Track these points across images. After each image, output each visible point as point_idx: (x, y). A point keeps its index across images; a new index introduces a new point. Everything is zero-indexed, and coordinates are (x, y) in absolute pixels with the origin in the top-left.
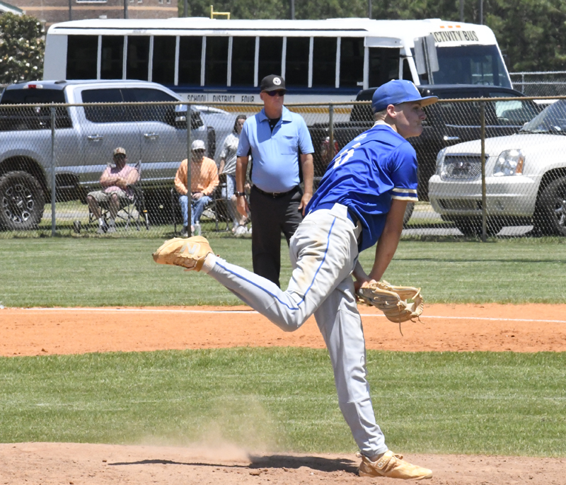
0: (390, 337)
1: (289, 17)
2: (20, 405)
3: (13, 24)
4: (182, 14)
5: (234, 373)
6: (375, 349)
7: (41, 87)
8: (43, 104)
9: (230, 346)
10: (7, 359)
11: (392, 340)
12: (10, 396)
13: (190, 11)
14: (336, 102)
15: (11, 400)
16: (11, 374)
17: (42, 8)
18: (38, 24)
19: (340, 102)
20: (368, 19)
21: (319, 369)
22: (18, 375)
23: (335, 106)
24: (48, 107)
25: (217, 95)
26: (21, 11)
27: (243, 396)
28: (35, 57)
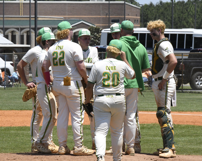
0: (197, 121)
1: (172, 28)
2: (90, 139)
3: (93, 29)
4: (141, 27)
5: (151, 131)
6: (193, 125)
7: (99, 47)
8: (100, 52)
9: (150, 123)
10: (87, 125)
11: (198, 122)
12: (87, 136)
13: (143, 26)
14: (184, 53)
15: (87, 137)
16: (88, 130)
17: (101, 25)
18: (100, 29)
19: (185, 53)
20: (194, 29)
21: (176, 130)
22: (90, 130)
23: (183, 54)
24: (101, 53)
25: (150, 50)
26: (95, 25)
27: (154, 138)
28: (99, 39)
